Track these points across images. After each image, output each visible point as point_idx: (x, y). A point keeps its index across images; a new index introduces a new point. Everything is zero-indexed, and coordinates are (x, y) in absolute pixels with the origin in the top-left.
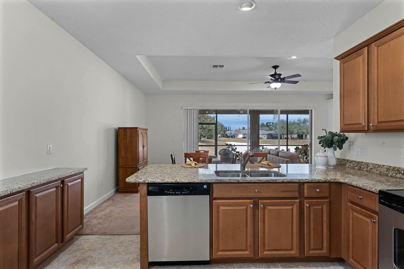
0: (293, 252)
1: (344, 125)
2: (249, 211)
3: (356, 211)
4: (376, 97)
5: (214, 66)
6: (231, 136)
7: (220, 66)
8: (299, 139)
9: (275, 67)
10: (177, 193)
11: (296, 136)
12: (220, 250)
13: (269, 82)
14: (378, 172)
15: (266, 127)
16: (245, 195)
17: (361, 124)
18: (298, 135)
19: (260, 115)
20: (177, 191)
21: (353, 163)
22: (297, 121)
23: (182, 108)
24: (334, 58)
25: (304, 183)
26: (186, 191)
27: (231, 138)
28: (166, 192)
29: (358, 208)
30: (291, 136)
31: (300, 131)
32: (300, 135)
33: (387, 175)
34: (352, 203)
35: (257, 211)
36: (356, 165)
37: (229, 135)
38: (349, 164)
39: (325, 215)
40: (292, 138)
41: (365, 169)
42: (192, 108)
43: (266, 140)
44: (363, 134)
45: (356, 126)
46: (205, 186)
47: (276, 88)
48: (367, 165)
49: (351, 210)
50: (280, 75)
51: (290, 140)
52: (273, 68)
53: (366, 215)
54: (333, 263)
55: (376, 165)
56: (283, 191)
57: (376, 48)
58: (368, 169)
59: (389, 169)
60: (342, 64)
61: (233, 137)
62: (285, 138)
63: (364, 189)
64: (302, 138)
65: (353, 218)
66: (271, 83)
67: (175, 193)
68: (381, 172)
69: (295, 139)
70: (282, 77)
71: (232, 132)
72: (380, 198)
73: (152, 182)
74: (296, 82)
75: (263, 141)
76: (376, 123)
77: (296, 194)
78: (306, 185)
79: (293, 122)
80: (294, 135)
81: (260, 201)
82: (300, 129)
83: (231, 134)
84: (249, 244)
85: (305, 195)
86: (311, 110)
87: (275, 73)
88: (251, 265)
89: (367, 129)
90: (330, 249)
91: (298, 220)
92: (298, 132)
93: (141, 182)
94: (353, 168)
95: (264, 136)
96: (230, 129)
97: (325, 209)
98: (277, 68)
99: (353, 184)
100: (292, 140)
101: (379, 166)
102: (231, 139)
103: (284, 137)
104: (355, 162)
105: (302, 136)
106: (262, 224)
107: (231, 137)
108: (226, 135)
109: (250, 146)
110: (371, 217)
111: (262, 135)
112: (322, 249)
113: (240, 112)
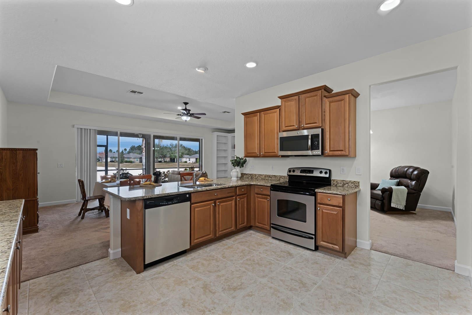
0: (233, 228)
1: (247, 153)
2: (212, 208)
3: (259, 198)
4: (263, 140)
5: (133, 92)
7: (139, 92)
8: (172, 162)
9: (186, 104)
10: (169, 203)
11: (168, 159)
12: (195, 239)
13: (180, 115)
14: (261, 178)
15: (138, 150)
16: (209, 198)
17: (256, 153)
18: (171, 159)
19: (155, 139)
20: (169, 202)
21: (248, 175)
22: (170, 146)
23: (73, 126)
24: (241, 114)
25: (237, 187)
26: (175, 201)
28: (161, 204)
29: (260, 196)
30: (164, 160)
31: (172, 155)
32: (172, 159)
33: (265, 179)
34: (257, 194)
35: (215, 207)
36: (249, 176)
38: (246, 176)
39: (245, 203)
40: (165, 162)
41: (254, 178)
42: (89, 128)
43: (138, 164)
44: (253, 158)
45: (254, 154)
46: (187, 196)
47: (186, 121)
48: (255, 175)
49: (257, 198)
50: (189, 110)
51: (164, 163)
52: (184, 104)
53: (264, 198)
54: (247, 230)
55: (260, 175)
56: (228, 193)
57: (263, 115)
58: (256, 177)
59: (266, 176)
60: (246, 118)
62: (158, 162)
63: (264, 186)
64: (174, 162)
65: (258, 201)
66: (182, 116)
67: (168, 203)
68: (262, 178)
69: (168, 162)
70: (191, 112)
72: (271, 188)
73: (149, 197)
74: (199, 118)
75: (135, 165)
76: (263, 153)
77: (234, 194)
78: (238, 188)
79: (166, 146)
80: (166, 159)
81: (217, 201)
82: (172, 153)
84: (211, 230)
85: (238, 194)
86: (202, 140)
87: (185, 108)
88: (211, 244)
89: (259, 156)
90: (247, 222)
91: (235, 210)
92: (171, 155)
93: (141, 199)
94: (248, 178)
95: (136, 159)
97: (245, 200)
98: (187, 104)
99: (258, 184)
100: (165, 163)
101: (261, 175)
103: (157, 160)
104: (249, 174)
105: (174, 159)
106: (218, 215)
109: (145, 169)
110: (267, 199)
111: (134, 159)
112: (244, 223)
113: (139, 136)
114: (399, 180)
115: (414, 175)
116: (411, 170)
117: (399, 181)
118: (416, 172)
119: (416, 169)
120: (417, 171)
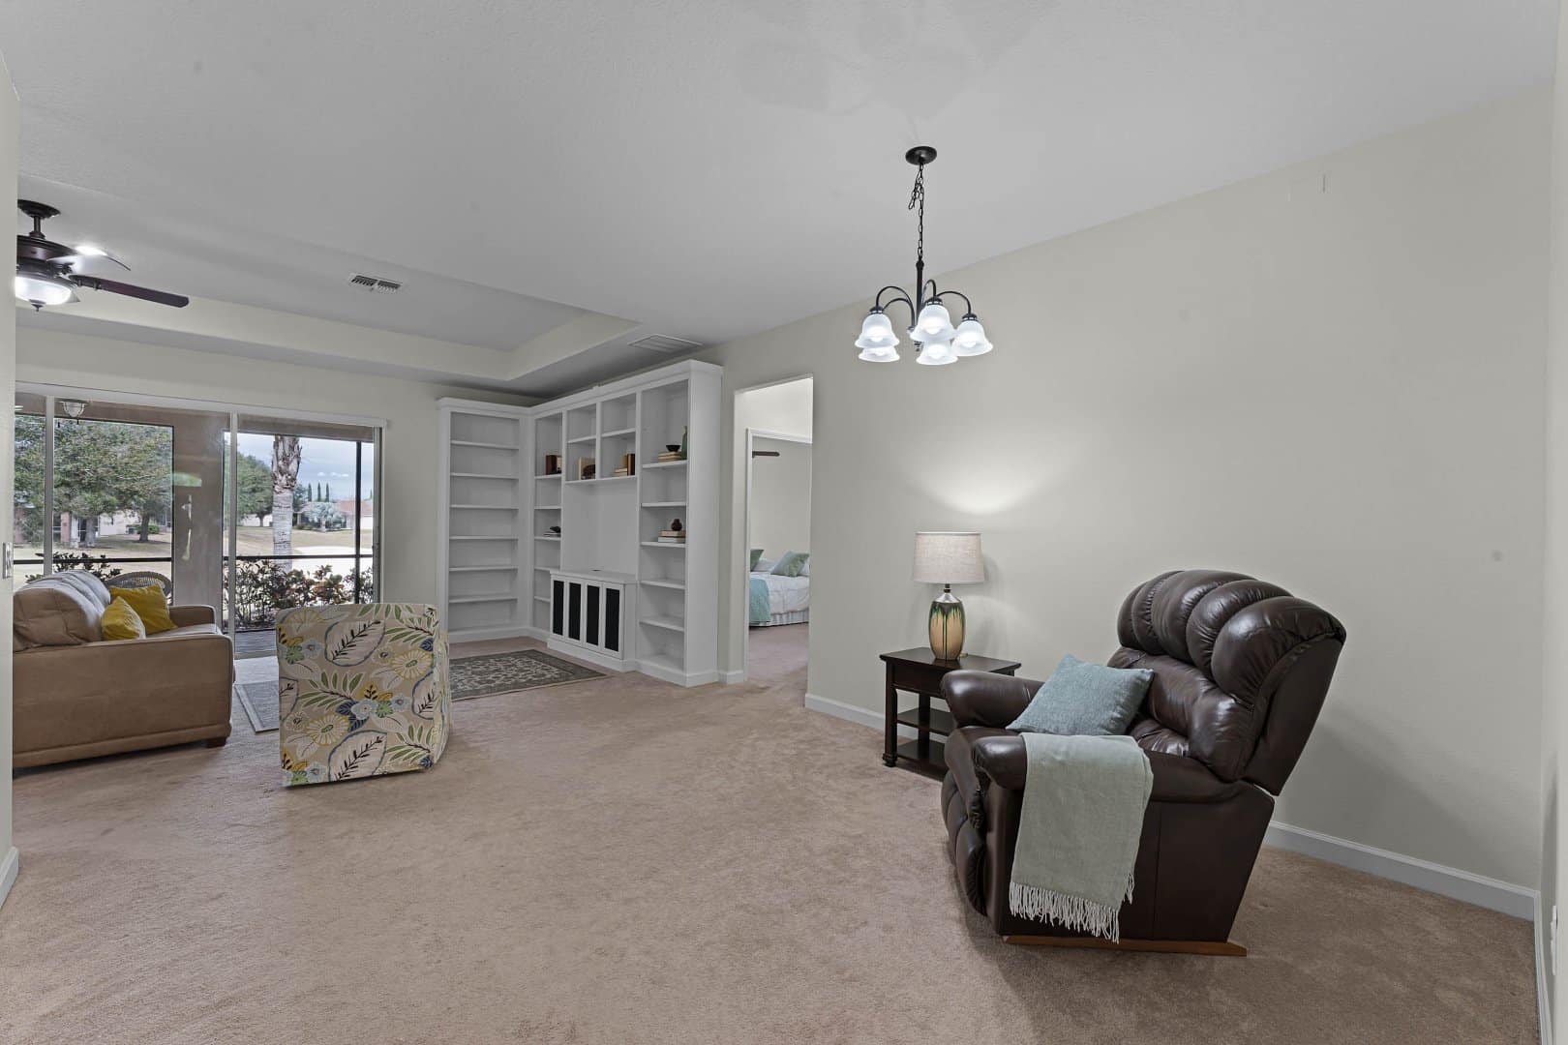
6: (324, 522)
27: (324, 528)
37: (316, 520)
61: (338, 525)
71: (330, 507)
83: (324, 513)
86: (380, 430)
96: (328, 495)
98: (44, 216)
102: (324, 534)
107: (328, 525)
108: (304, 518)
114: (1154, 675)
115: (1231, 641)
116: (1216, 606)
117: (1148, 678)
118: (1243, 625)
119: (1251, 594)
120: (1260, 614)
